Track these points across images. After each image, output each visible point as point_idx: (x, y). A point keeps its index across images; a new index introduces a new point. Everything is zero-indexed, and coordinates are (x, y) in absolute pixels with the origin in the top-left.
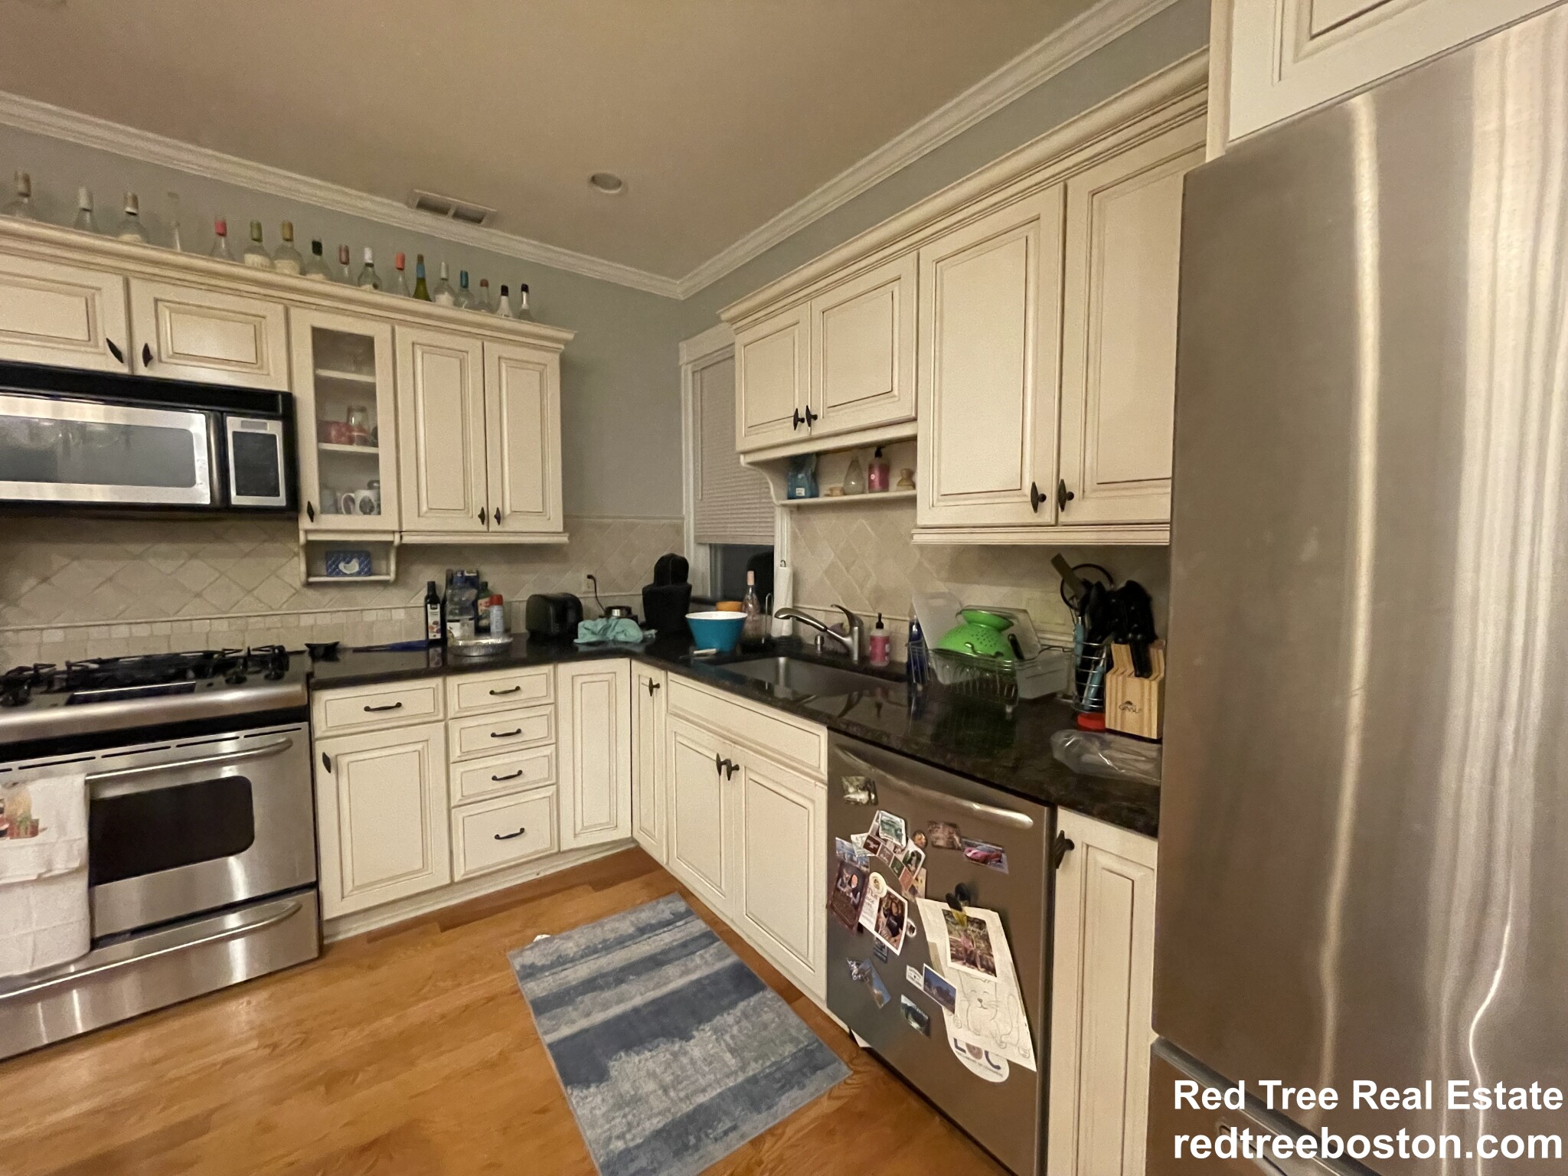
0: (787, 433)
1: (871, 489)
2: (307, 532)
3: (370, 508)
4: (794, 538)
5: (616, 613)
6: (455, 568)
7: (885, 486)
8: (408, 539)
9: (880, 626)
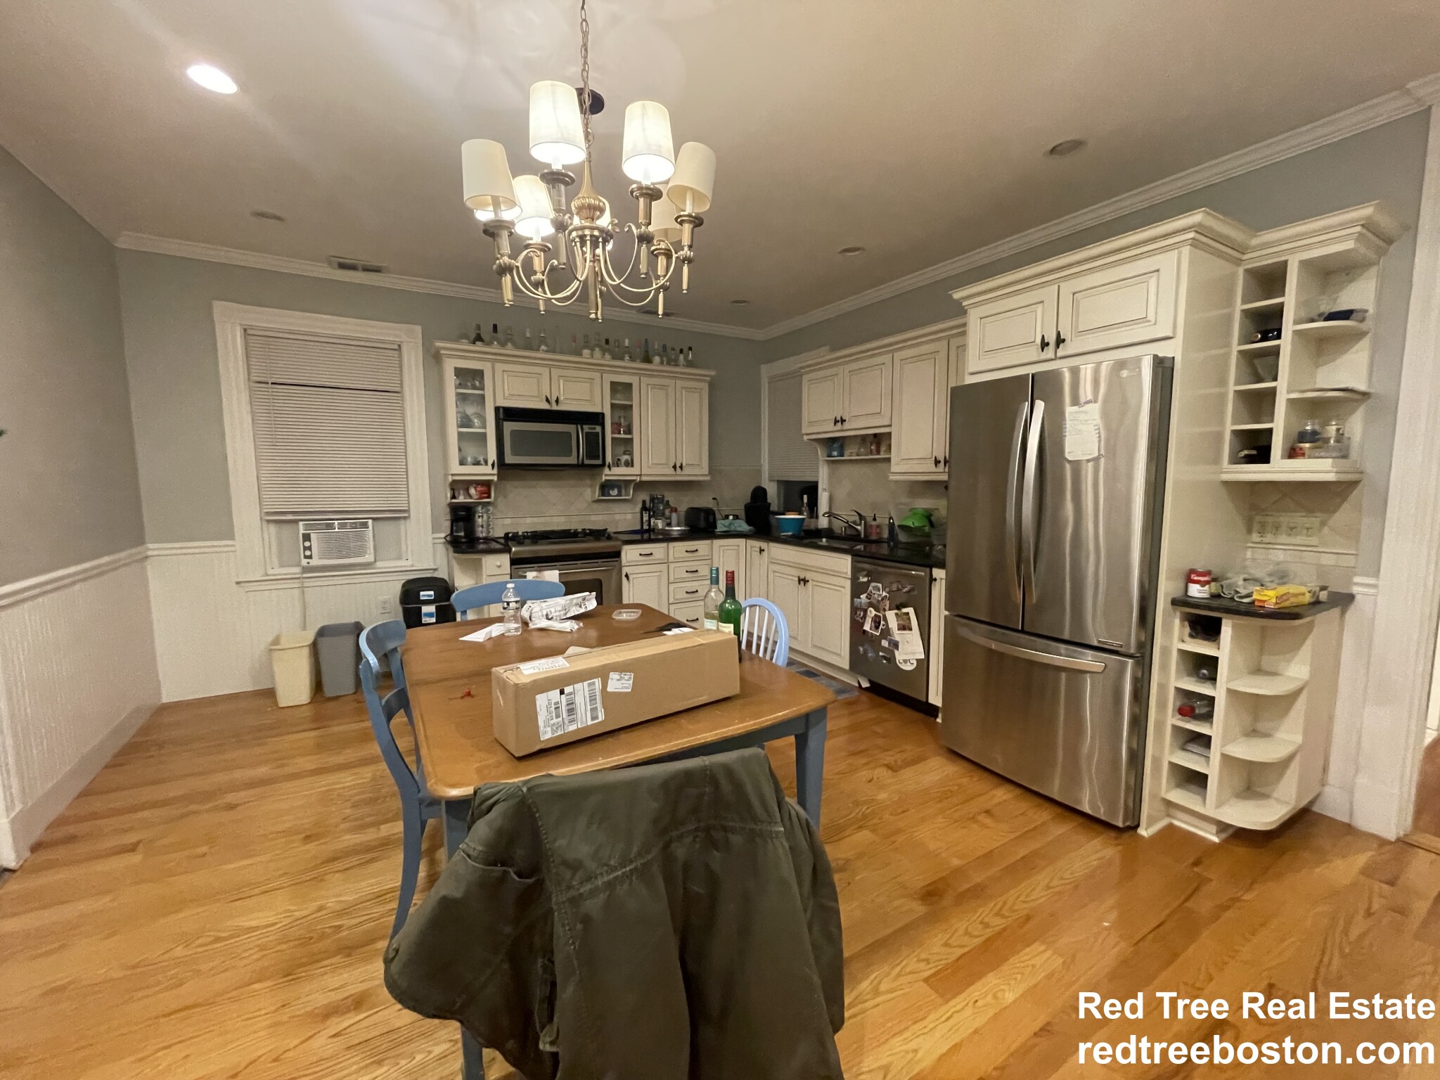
0: (830, 426)
1: (871, 453)
2: (606, 475)
3: (630, 464)
4: (831, 476)
5: (731, 517)
6: (653, 493)
7: (878, 452)
8: (644, 478)
9: (875, 519)
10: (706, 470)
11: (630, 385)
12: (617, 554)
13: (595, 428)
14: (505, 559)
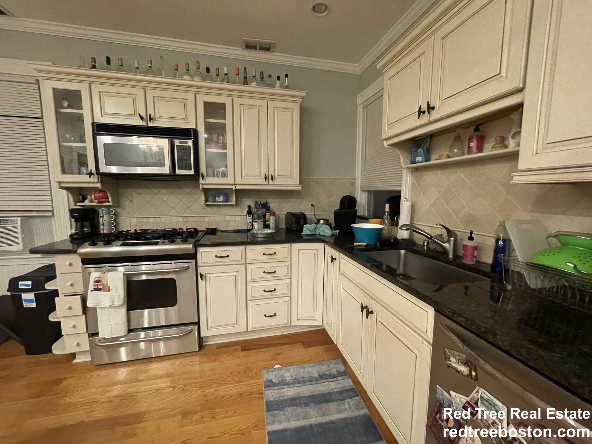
1: (470, 151)
2: (202, 184)
3: (224, 175)
5: (322, 221)
6: (258, 200)
8: (238, 188)
9: (471, 238)
10: (296, 180)
11: (223, 106)
12: (193, 256)
13: (186, 143)
14: (76, 260)
